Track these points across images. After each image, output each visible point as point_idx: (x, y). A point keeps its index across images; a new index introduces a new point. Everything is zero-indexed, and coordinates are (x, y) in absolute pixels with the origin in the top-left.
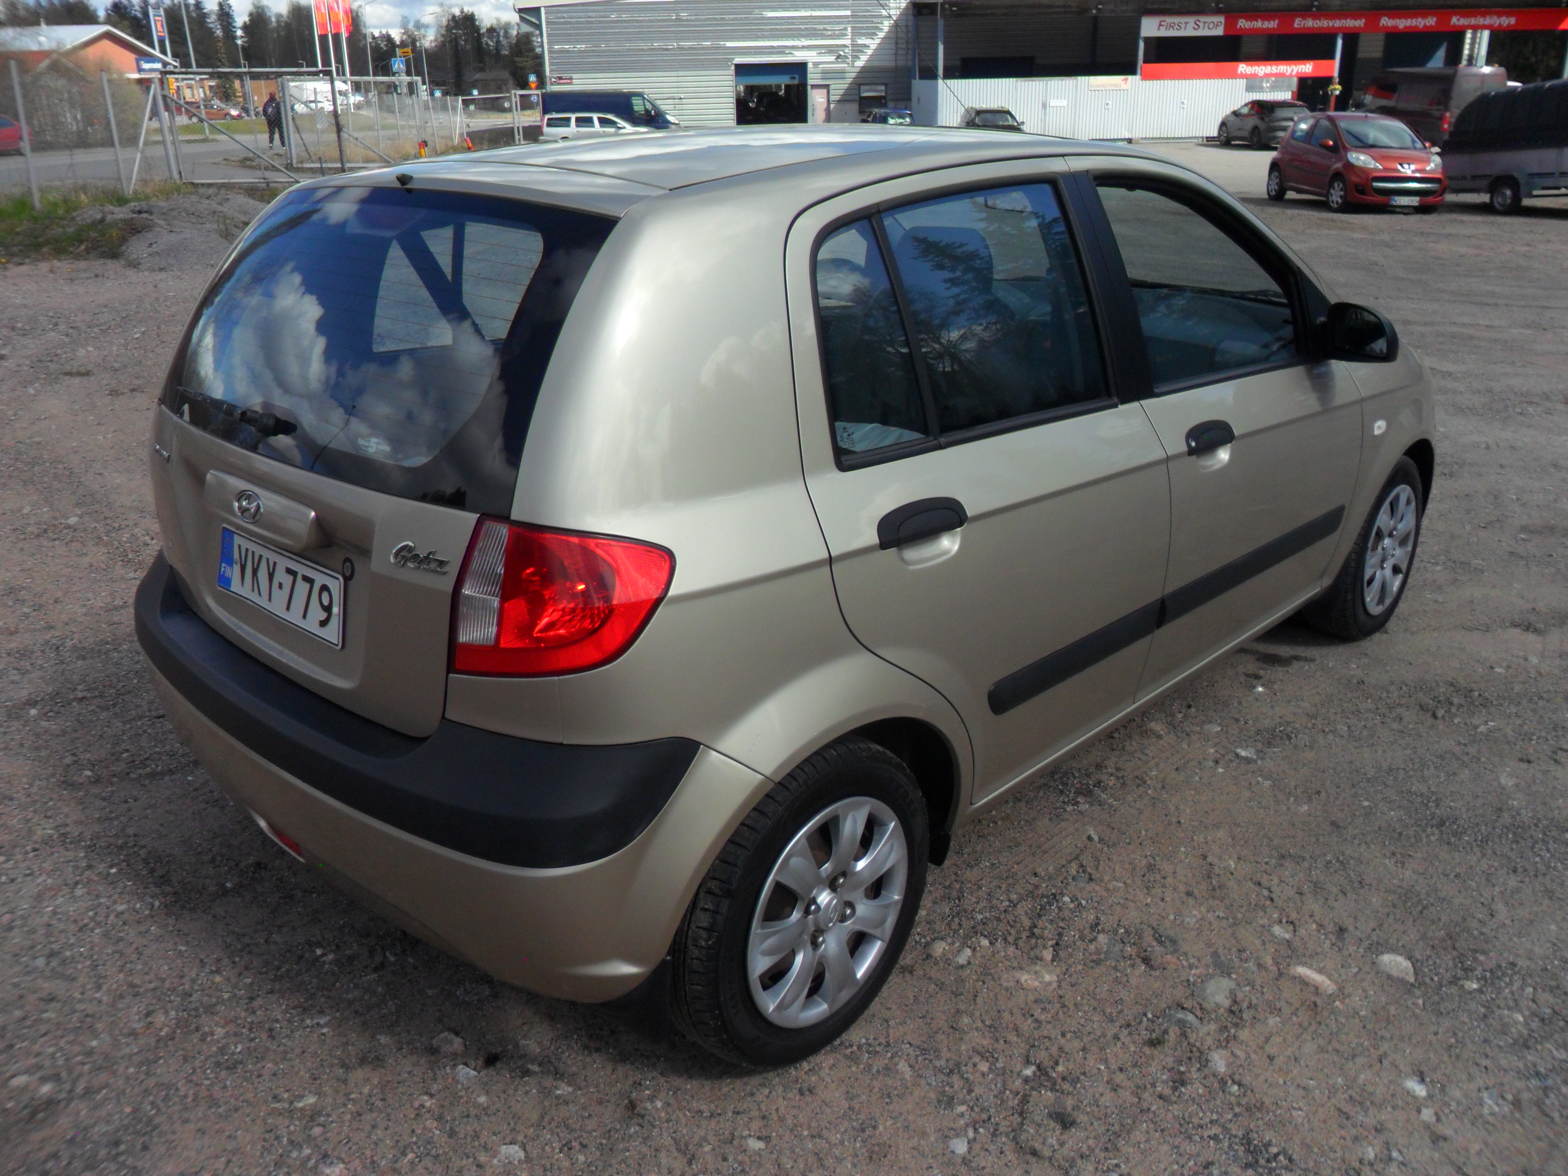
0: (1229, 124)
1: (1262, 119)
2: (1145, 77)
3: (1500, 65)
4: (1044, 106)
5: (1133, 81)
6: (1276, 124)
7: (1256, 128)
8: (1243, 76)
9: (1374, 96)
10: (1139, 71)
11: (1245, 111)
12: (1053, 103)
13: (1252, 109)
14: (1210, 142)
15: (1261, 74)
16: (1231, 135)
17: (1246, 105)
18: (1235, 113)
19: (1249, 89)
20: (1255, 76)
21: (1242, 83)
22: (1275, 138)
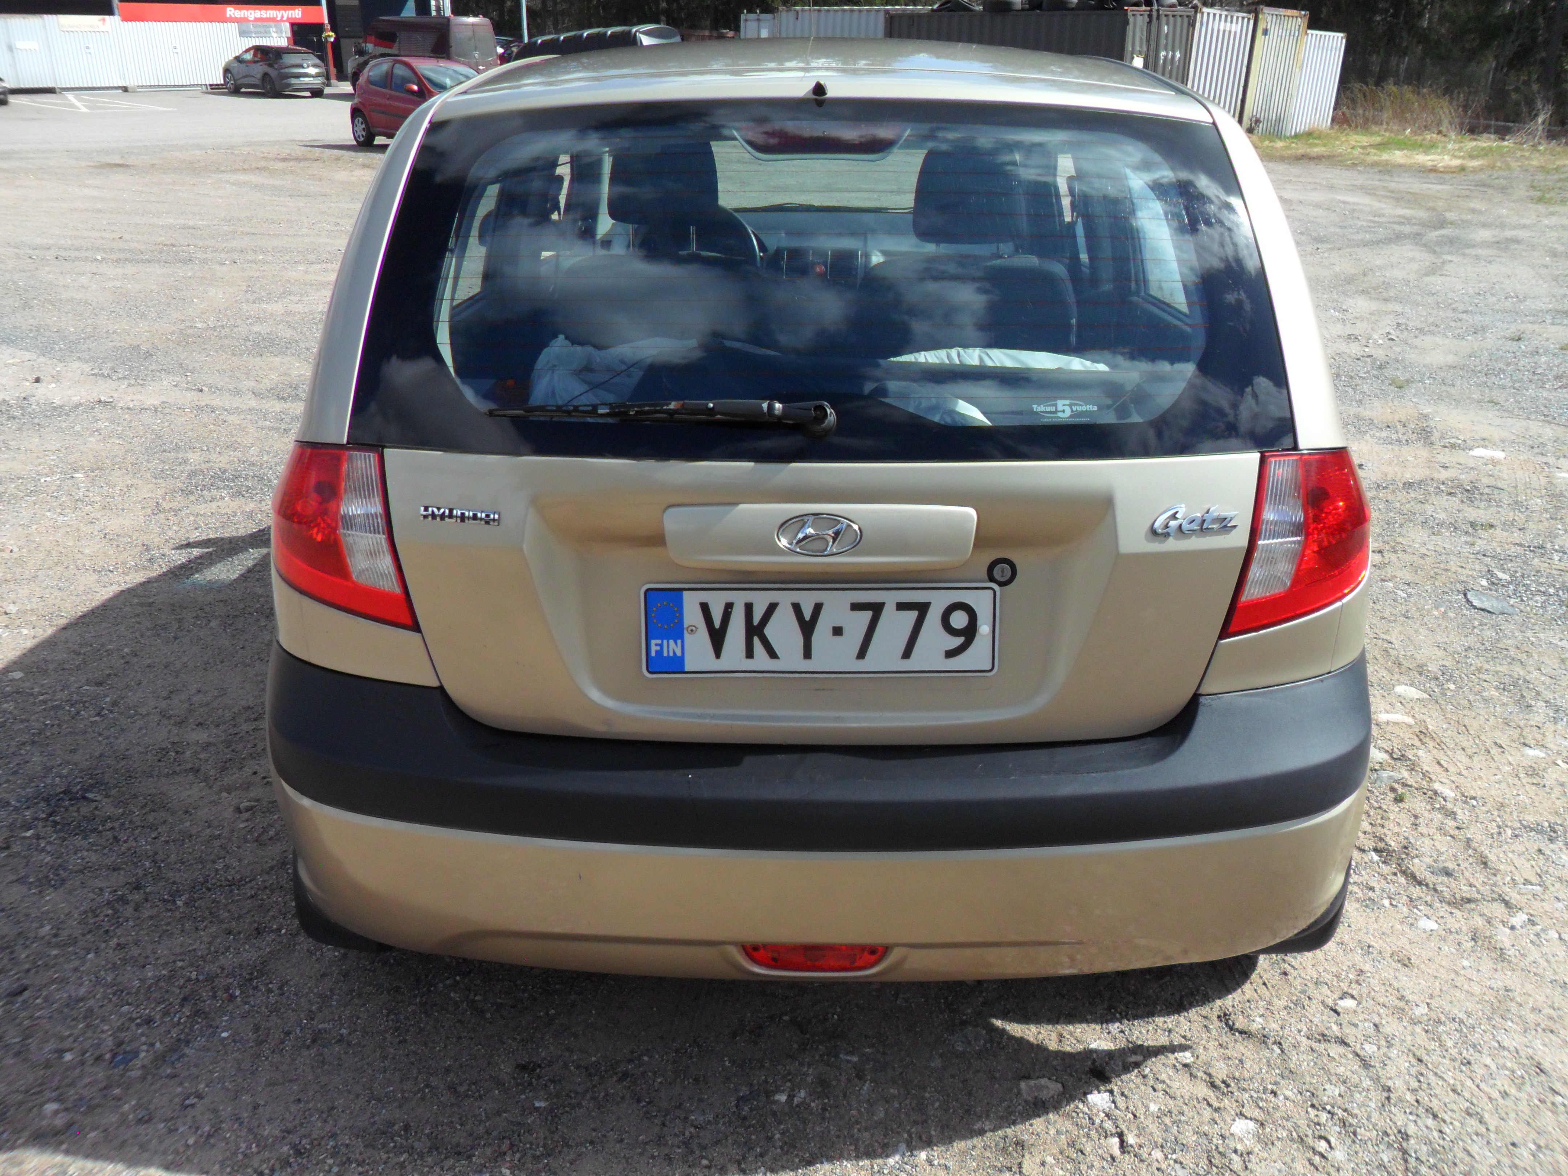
0: (235, 71)
1: (270, 65)
2: (125, 18)
3: (484, 16)
4: (10, 48)
5: (111, 22)
6: (287, 70)
7: (266, 75)
8: (232, 20)
9: (375, 45)
10: (116, 11)
11: (249, 56)
12: (19, 44)
13: (255, 55)
14: (214, 89)
15: (251, 18)
16: (239, 82)
17: (247, 51)
18: (238, 59)
19: (243, 33)
20: (245, 20)
21: (233, 27)
22: (289, 85)
